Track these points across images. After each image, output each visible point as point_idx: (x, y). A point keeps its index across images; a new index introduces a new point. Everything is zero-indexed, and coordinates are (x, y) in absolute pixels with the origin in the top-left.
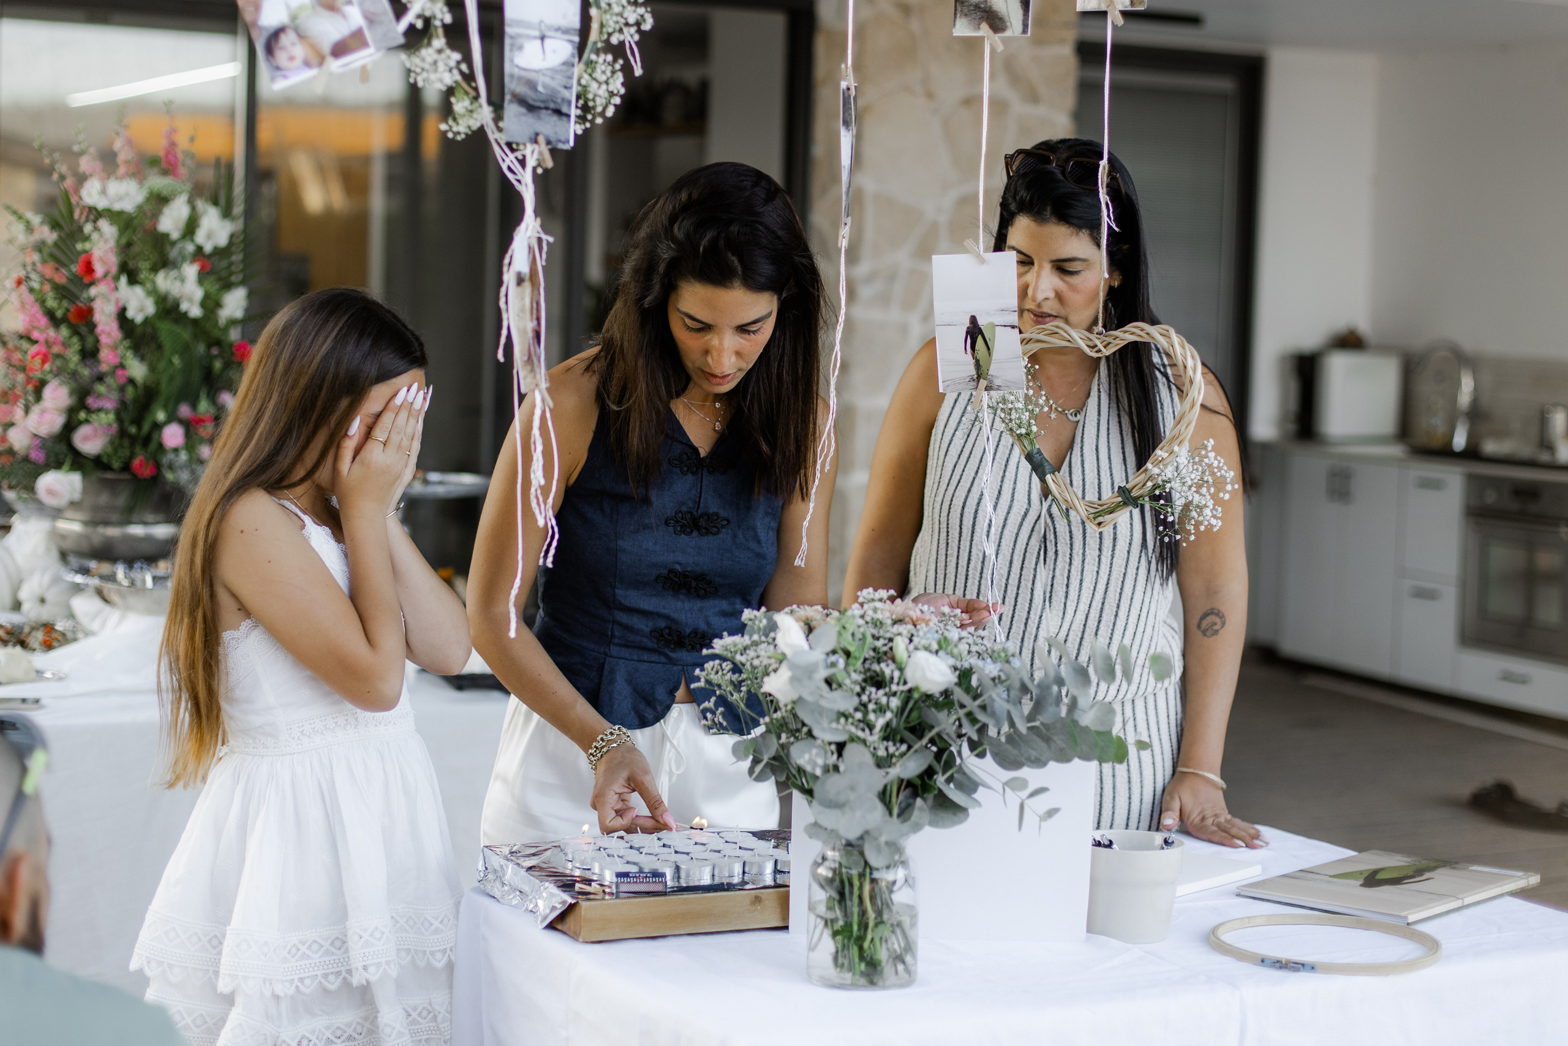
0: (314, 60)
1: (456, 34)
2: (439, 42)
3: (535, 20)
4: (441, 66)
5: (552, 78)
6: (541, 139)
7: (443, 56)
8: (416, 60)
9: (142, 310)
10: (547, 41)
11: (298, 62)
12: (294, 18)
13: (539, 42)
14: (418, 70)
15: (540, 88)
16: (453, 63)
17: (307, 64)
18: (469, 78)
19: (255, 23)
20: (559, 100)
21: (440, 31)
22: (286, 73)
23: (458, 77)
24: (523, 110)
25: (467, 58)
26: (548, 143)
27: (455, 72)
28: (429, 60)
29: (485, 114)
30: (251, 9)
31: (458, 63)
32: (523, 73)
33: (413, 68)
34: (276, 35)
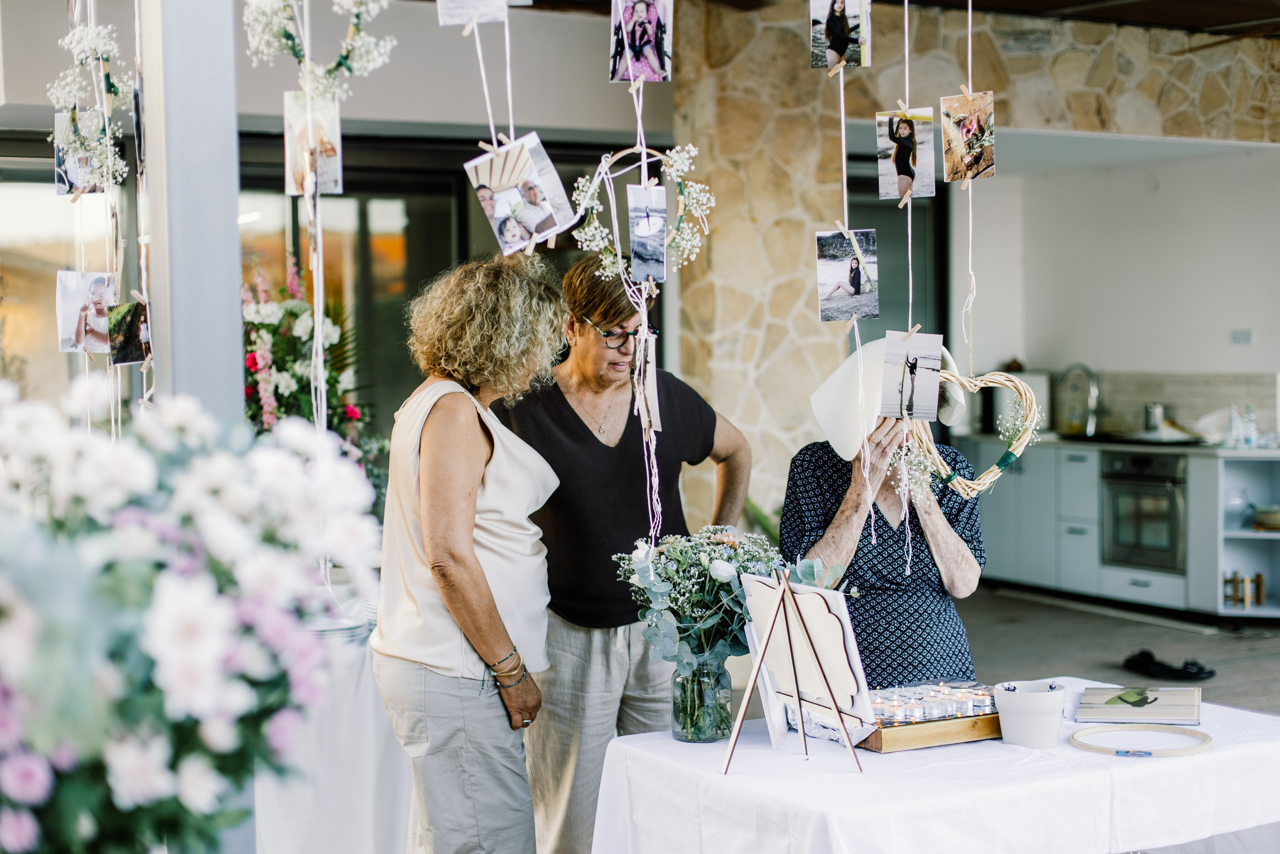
0: (527, 236)
1: (605, 218)
2: (596, 223)
3: (643, 207)
4: (598, 238)
5: (654, 241)
6: (651, 278)
7: (599, 231)
8: (583, 234)
9: (288, 387)
10: (650, 218)
11: (518, 237)
12: (514, 212)
13: (646, 219)
14: (583, 241)
15: (648, 248)
16: (604, 235)
17: (522, 238)
18: (612, 243)
19: (492, 216)
20: (658, 254)
21: (595, 216)
22: (512, 245)
23: (607, 243)
24: (641, 262)
25: (611, 232)
26: (654, 280)
27: (606, 240)
28: (591, 234)
29: (621, 264)
30: (490, 208)
31: (607, 235)
32: (640, 240)
33: (579, 239)
34: (504, 222)
